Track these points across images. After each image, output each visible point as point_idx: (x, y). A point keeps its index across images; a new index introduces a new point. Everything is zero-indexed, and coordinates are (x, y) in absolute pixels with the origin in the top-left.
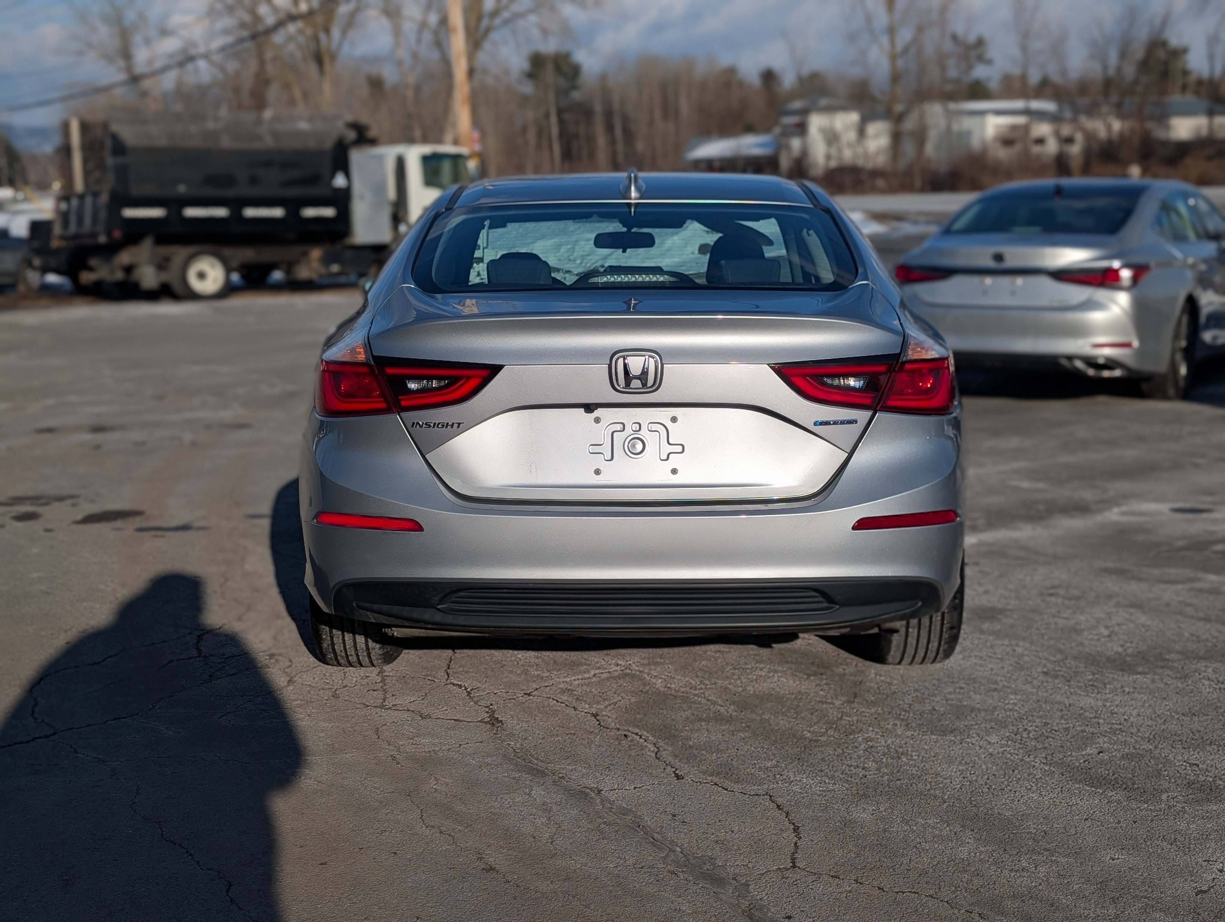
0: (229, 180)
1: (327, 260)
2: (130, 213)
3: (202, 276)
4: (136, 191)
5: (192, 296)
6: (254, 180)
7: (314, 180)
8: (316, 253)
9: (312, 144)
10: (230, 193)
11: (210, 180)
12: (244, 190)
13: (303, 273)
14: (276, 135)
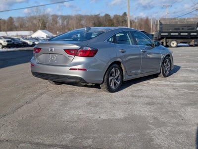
0: (179, 29)
1: (195, 42)
2: (162, 34)
3: (173, 44)
4: (163, 31)
5: (171, 47)
6: (183, 29)
7: (193, 29)
8: (193, 41)
9: (193, 23)
10: (179, 31)
11: (176, 29)
12: (181, 30)
13: (191, 44)
14: (187, 22)
